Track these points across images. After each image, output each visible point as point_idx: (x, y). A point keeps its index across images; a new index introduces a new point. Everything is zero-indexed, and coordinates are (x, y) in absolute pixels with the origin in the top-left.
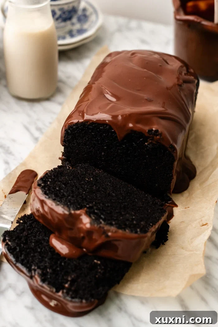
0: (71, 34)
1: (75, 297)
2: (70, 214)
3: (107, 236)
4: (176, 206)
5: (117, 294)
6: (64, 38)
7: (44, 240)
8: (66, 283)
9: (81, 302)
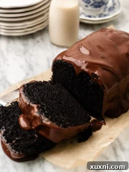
0: (100, 16)
1: (14, 149)
2: (29, 105)
3: (42, 122)
4: (105, 124)
5: (43, 159)
6: (95, 17)
7: (17, 116)
8: (14, 140)
9: (15, 152)
